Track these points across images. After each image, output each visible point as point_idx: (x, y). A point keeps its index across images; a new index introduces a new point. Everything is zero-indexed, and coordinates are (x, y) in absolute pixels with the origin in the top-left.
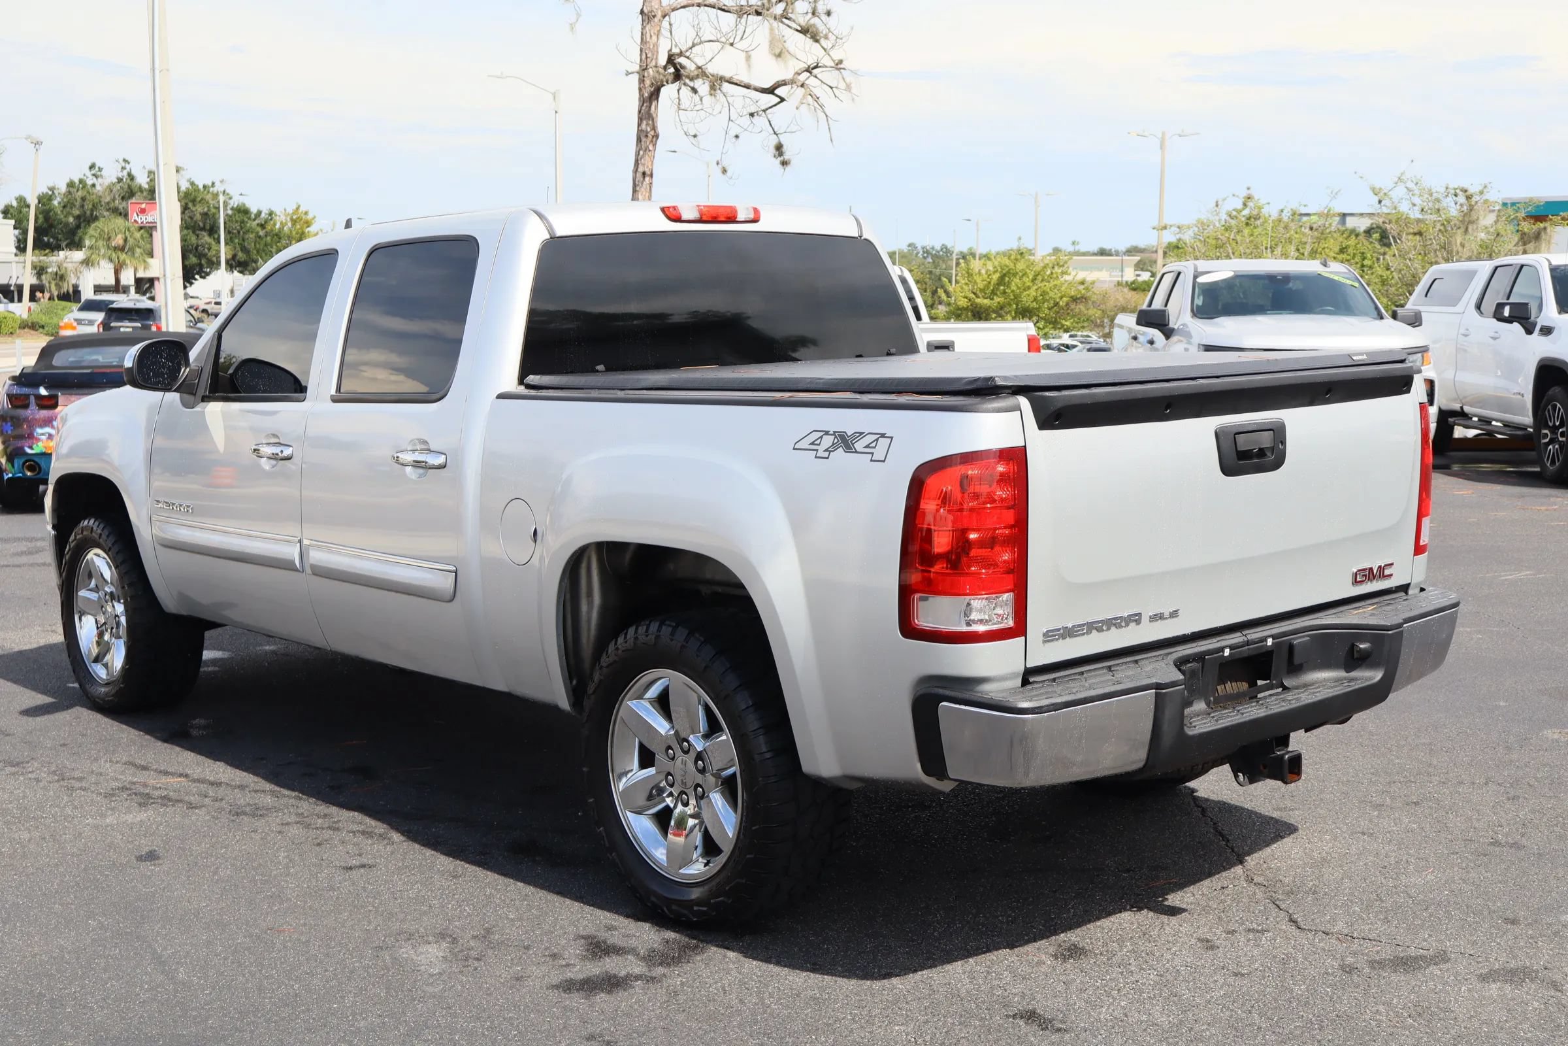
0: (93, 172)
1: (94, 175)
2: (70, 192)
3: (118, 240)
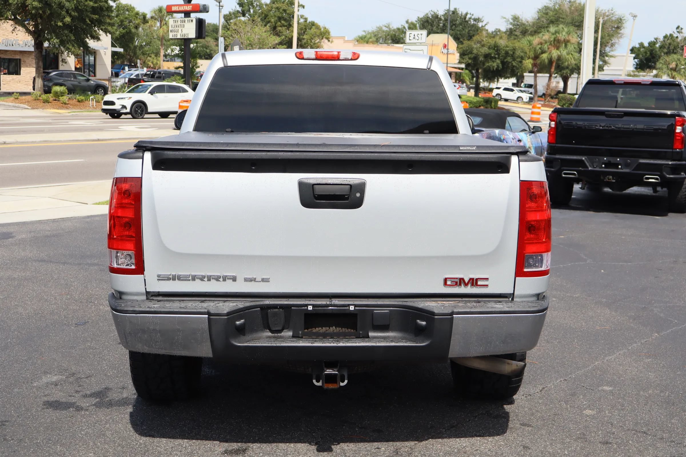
0: (678, 30)
1: (678, 32)
2: (664, 41)
3: (673, 65)
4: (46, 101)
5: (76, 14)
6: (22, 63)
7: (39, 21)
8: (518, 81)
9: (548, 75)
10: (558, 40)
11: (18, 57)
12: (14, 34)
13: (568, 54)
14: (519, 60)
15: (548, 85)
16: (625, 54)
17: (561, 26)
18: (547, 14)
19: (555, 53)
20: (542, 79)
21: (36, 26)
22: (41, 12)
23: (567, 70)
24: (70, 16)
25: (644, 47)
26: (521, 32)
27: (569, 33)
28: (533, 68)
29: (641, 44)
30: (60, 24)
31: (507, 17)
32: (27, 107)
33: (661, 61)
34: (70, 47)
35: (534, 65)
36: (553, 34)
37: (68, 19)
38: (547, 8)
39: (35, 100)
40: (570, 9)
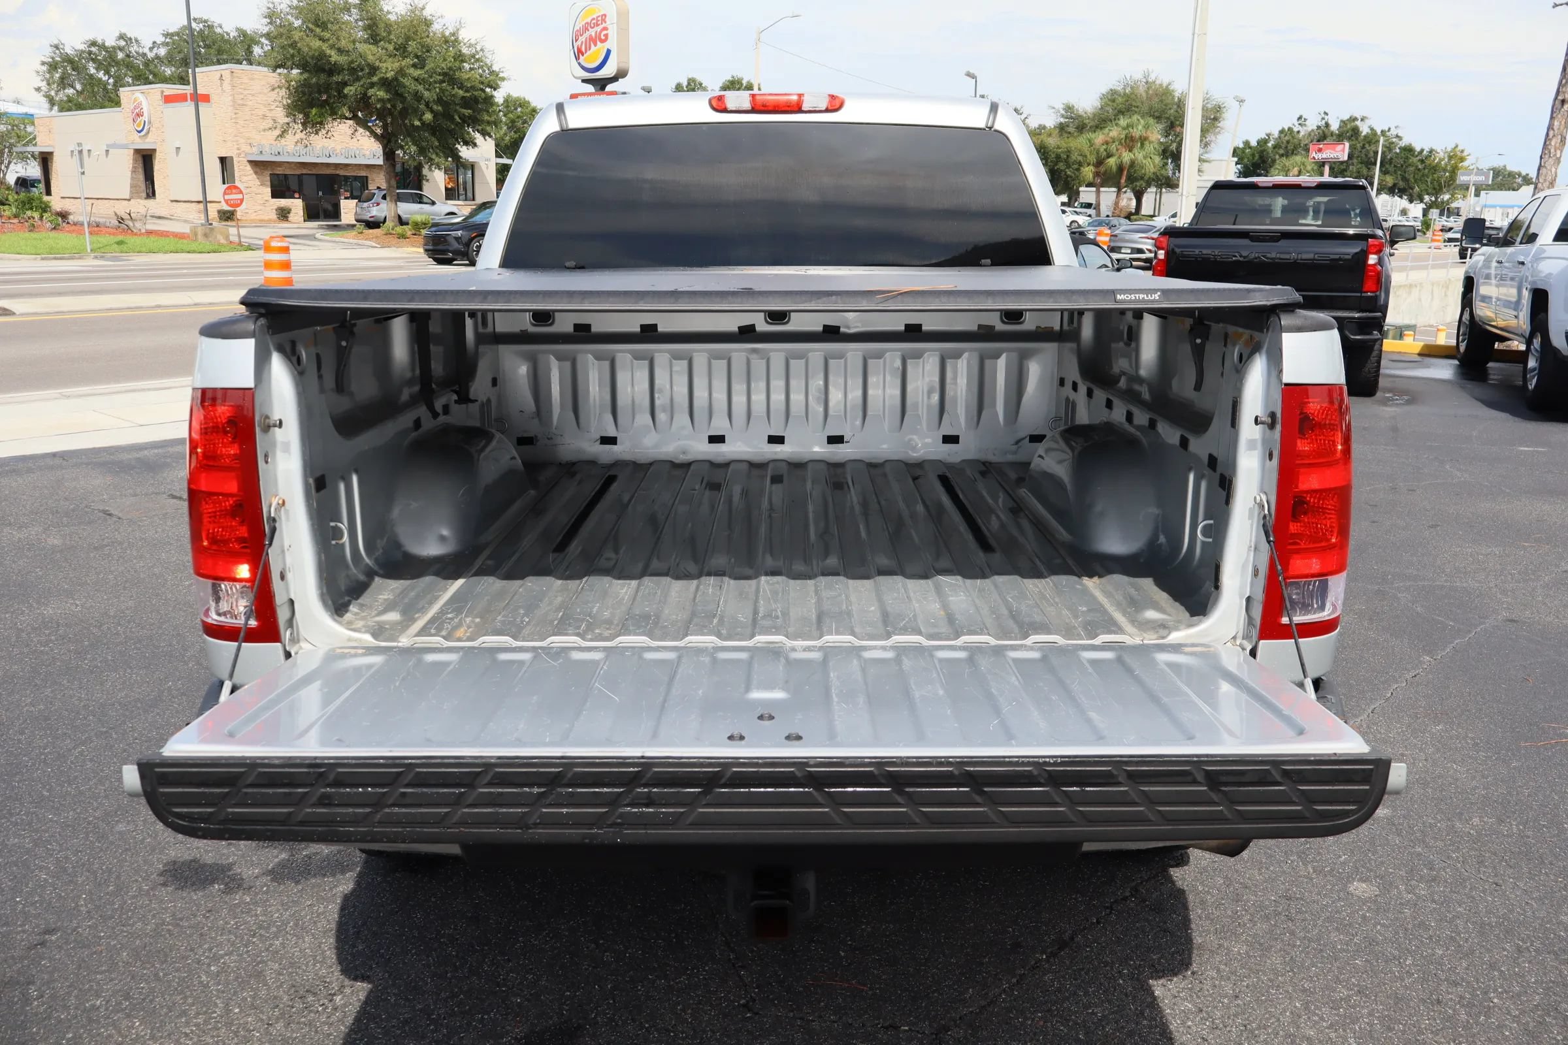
0: (1300, 122)
1: (1300, 124)
2: (1280, 137)
3: (1294, 172)
4: (402, 236)
5: (440, 108)
6: (370, 182)
7: (389, 120)
8: (1070, 199)
9: (1114, 189)
10: (1132, 137)
11: (363, 173)
12: (355, 140)
13: (1145, 158)
14: (1076, 166)
15: (1116, 204)
16: (1226, 158)
17: (1135, 117)
18: (1114, 101)
19: (1127, 157)
20: (1108, 196)
21: (385, 127)
22: (389, 106)
23: (1142, 182)
24: (432, 111)
25: (1250, 148)
26: (1077, 128)
27: (1147, 127)
28: (1094, 178)
29: (1247, 143)
30: (417, 123)
31: (1057, 107)
32: (374, 244)
33: (1277, 166)
34: (434, 156)
35: (1097, 174)
36: (1124, 129)
37: (428, 116)
38: (1113, 92)
39: (386, 234)
40: (1147, 92)
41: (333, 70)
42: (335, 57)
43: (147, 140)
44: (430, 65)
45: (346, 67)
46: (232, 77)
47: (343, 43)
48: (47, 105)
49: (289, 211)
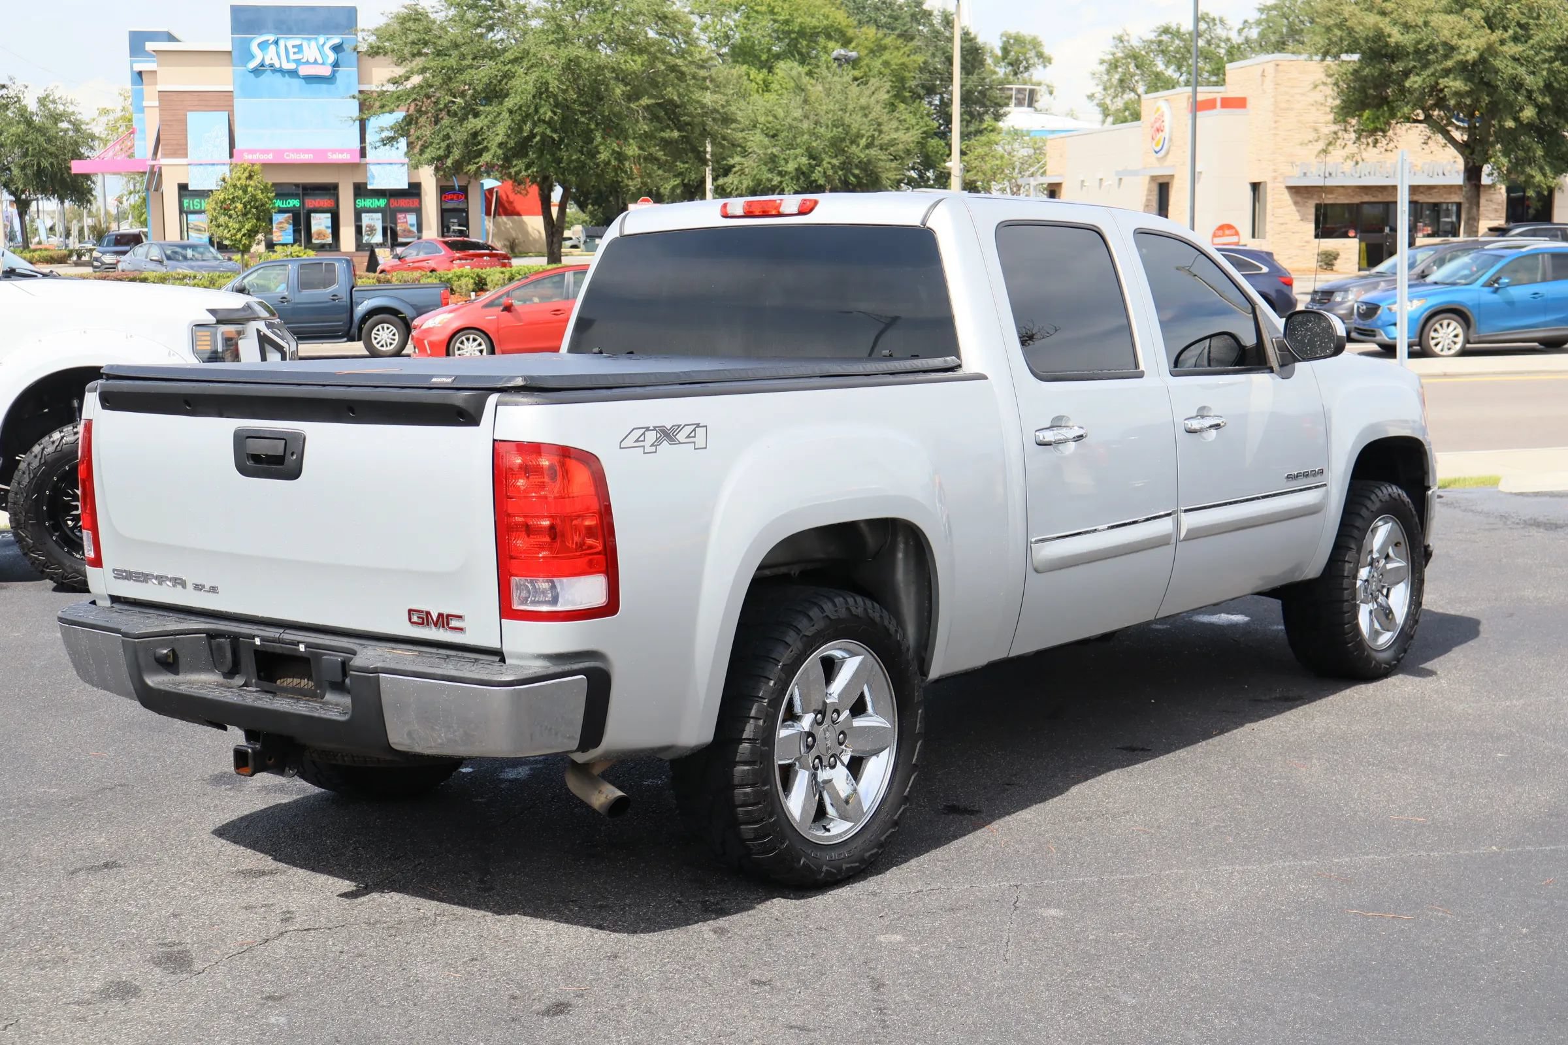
5: (1548, 99)
11: (1455, 199)
12: (1431, 149)
21: (1471, 130)
24: (1535, 104)
30: (1511, 124)
37: (1529, 113)
41: (1397, 53)
42: (1396, 36)
43: (1166, 164)
44: (1538, 36)
45: (1411, 50)
46: (1276, 71)
47: (1410, 16)
48: (1100, 117)
49: (1336, 256)
